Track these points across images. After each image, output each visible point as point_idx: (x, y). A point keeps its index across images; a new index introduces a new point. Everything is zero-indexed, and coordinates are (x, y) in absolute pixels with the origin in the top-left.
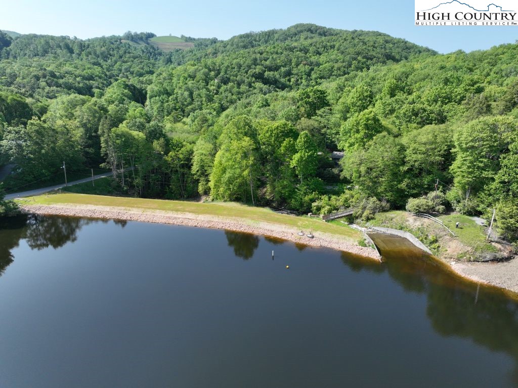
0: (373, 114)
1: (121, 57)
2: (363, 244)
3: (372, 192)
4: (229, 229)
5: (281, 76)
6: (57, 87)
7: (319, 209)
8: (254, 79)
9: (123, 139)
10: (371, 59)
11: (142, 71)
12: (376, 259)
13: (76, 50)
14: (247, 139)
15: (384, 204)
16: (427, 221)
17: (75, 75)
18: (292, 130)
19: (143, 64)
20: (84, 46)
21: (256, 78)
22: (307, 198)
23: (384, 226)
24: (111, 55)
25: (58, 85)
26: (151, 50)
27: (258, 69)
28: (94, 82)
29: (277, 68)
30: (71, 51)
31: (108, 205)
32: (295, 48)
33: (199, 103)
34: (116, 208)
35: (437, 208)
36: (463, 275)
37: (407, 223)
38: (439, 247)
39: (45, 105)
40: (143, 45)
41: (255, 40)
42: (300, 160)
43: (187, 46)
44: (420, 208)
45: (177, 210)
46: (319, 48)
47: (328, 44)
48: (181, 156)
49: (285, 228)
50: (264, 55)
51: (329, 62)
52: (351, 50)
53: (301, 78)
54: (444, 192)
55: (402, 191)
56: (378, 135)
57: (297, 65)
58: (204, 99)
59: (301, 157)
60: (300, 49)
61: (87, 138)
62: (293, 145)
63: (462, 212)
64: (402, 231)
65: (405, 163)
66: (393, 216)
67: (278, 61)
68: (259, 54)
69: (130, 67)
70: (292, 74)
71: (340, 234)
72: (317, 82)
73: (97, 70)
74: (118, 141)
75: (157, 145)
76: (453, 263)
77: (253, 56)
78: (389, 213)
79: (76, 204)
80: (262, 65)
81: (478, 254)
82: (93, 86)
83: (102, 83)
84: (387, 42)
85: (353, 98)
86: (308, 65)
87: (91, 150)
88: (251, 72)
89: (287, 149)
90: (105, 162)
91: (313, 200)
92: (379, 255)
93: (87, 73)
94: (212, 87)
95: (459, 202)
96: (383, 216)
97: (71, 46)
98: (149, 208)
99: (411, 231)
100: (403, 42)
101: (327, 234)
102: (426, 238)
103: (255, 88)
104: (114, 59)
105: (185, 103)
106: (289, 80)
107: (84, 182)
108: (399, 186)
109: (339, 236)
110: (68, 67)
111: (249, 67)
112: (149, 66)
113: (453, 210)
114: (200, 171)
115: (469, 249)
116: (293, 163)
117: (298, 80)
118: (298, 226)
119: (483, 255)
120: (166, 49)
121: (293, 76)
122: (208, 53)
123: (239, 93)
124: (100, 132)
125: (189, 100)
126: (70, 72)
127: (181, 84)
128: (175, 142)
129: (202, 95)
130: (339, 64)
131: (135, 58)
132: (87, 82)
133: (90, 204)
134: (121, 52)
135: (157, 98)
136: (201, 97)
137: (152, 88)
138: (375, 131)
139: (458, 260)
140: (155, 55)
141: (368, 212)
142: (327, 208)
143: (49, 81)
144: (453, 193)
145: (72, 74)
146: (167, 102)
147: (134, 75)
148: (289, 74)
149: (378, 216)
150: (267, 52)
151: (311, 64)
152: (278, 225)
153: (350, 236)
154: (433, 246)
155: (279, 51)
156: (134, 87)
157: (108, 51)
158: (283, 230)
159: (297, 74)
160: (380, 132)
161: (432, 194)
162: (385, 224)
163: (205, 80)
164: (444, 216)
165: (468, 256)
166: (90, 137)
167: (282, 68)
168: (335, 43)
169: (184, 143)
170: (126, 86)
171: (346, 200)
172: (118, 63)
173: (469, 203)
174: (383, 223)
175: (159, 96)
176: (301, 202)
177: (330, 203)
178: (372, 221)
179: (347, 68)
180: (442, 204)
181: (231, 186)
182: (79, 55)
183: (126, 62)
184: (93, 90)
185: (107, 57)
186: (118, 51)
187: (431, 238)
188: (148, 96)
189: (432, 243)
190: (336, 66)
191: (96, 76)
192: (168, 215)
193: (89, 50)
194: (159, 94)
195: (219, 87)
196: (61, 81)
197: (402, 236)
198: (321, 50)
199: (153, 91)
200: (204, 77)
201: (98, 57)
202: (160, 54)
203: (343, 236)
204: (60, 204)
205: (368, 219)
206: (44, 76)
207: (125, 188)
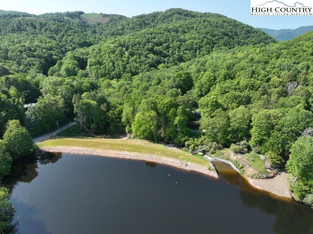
0: (215, 99)
1: (66, 32)
2: (210, 169)
3: (214, 139)
4: (147, 160)
5: (163, 49)
6: (33, 57)
7: (189, 145)
8: (148, 52)
9: (86, 106)
10: (215, 36)
11: (80, 42)
12: (216, 177)
13: (38, 26)
14: (153, 112)
15: (220, 146)
16: (239, 156)
17: (42, 48)
18: (174, 103)
19: (80, 37)
20: (43, 24)
21: (149, 51)
22: (182, 140)
23: (220, 158)
24: (60, 30)
25: (34, 57)
26: (83, 24)
27: (150, 45)
28: (53, 52)
29: (161, 44)
30: (35, 28)
31: (85, 147)
32: (171, 29)
33: (118, 70)
34: (89, 148)
35: (244, 150)
36: (253, 185)
37: (230, 157)
38: (244, 170)
39: (38, 81)
40: (77, 21)
41: (146, 20)
42: (180, 121)
43: (104, 20)
44: (236, 150)
45: (120, 150)
46: (184, 29)
47: (190, 26)
48: (116, 113)
49: (174, 160)
50: (153, 35)
51: (190, 39)
52: (203, 31)
53: (175, 50)
54: (248, 141)
55: (228, 140)
56: (217, 110)
57: (173, 41)
58: (121, 67)
59: (180, 119)
60: (174, 29)
61: (65, 103)
62: (176, 112)
63: (255, 152)
64: (228, 161)
65: (230, 126)
66: (224, 152)
67: (162, 39)
68: (150, 35)
69: (73, 39)
70: (170, 48)
71: (200, 163)
72: (184, 52)
73: (54, 43)
74: (83, 107)
75: (103, 107)
76: (250, 179)
77: (147, 37)
78: (222, 150)
79: (68, 146)
80: (152, 42)
81: (260, 175)
82: (53, 54)
83: (58, 52)
84: (224, 22)
85: (205, 80)
86: (178, 41)
87: (68, 110)
88: (146, 47)
89: (172, 114)
90: (76, 117)
91: (185, 141)
92: (217, 175)
93: (49, 46)
94: (125, 59)
95: (254, 147)
96: (219, 152)
97: (34, 24)
98: (106, 149)
99: (232, 161)
100: (233, 21)
101: (193, 164)
102: (238, 166)
103: (149, 58)
104: (62, 33)
105: (111, 70)
106: (168, 52)
107: (66, 128)
108: (227, 138)
109: (199, 165)
110: (36, 43)
111: (145, 44)
112: (84, 38)
113: (252, 150)
114: (126, 121)
115: (257, 172)
116: (176, 122)
117: (173, 51)
118: (180, 159)
119: (263, 175)
120: (91, 22)
121: (170, 49)
122: (118, 29)
123: (140, 62)
124: (73, 102)
125: (112, 68)
126: (39, 45)
127: (107, 57)
128: (112, 105)
129: (120, 65)
130: (197, 41)
131: (75, 33)
132: (49, 52)
133: (76, 146)
134: (66, 28)
135: (94, 67)
136: (119, 66)
137: (91, 60)
138: (216, 108)
139: (252, 177)
140: (85, 27)
141: (213, 149)
142: (193, 145)
143: (28, 54)
144: (251, 143)
145: (40, 47)
146: (100, 69)
147: (75, 44)
148: (168, 47)
149: (217, 151)
150: (155, 33)
151: (180, 41)
152: (170, 158)
153: (204, 165)
154: (241, 170)
155: (162, 32)
156: (79, 57)
157: (58, 28)
158: (173, 161)
159: (173, 48)
160: (218, 108)
161: (242, 142)
162: (220, 156)
163: (121, 54)
164: (247, 154)
165: (256, 176)
166: (67, 103)
167: (164, 44)
168: (194, 25)
169: (117, 105)
170: (75, 58)
171: (202, 142)
172: (65, 37)
173: (258, 148)
174: (219, 156)
175: (95, 65)
176: (180, 142)
177: (194, 142)
178: (214, 154)
179: (201, 43)
180: (247, 148)
181: (145, 134)
182: (41, 30)
183: (70, 36)
184: (53, 57)
185: (57, 32)
186: (64, 28)
187: (240, 166)
188: (88, 64)
189: (241, 168)
190: (195, 42)
191: (54, 47)
192: (116, 153)
193: (46, 27)
194: (95, 64)
195: (129, 58)
196: (35, 53)
197: (228, 163)
198: (186, 30)
199: (91, 62)
200: (120, 52)
201: (52, 32)
202: (88, 26)
203: (201, 165)
204: (60, 146)
205: (212, 153)
206: (25, 51)
207: (87, 130)
